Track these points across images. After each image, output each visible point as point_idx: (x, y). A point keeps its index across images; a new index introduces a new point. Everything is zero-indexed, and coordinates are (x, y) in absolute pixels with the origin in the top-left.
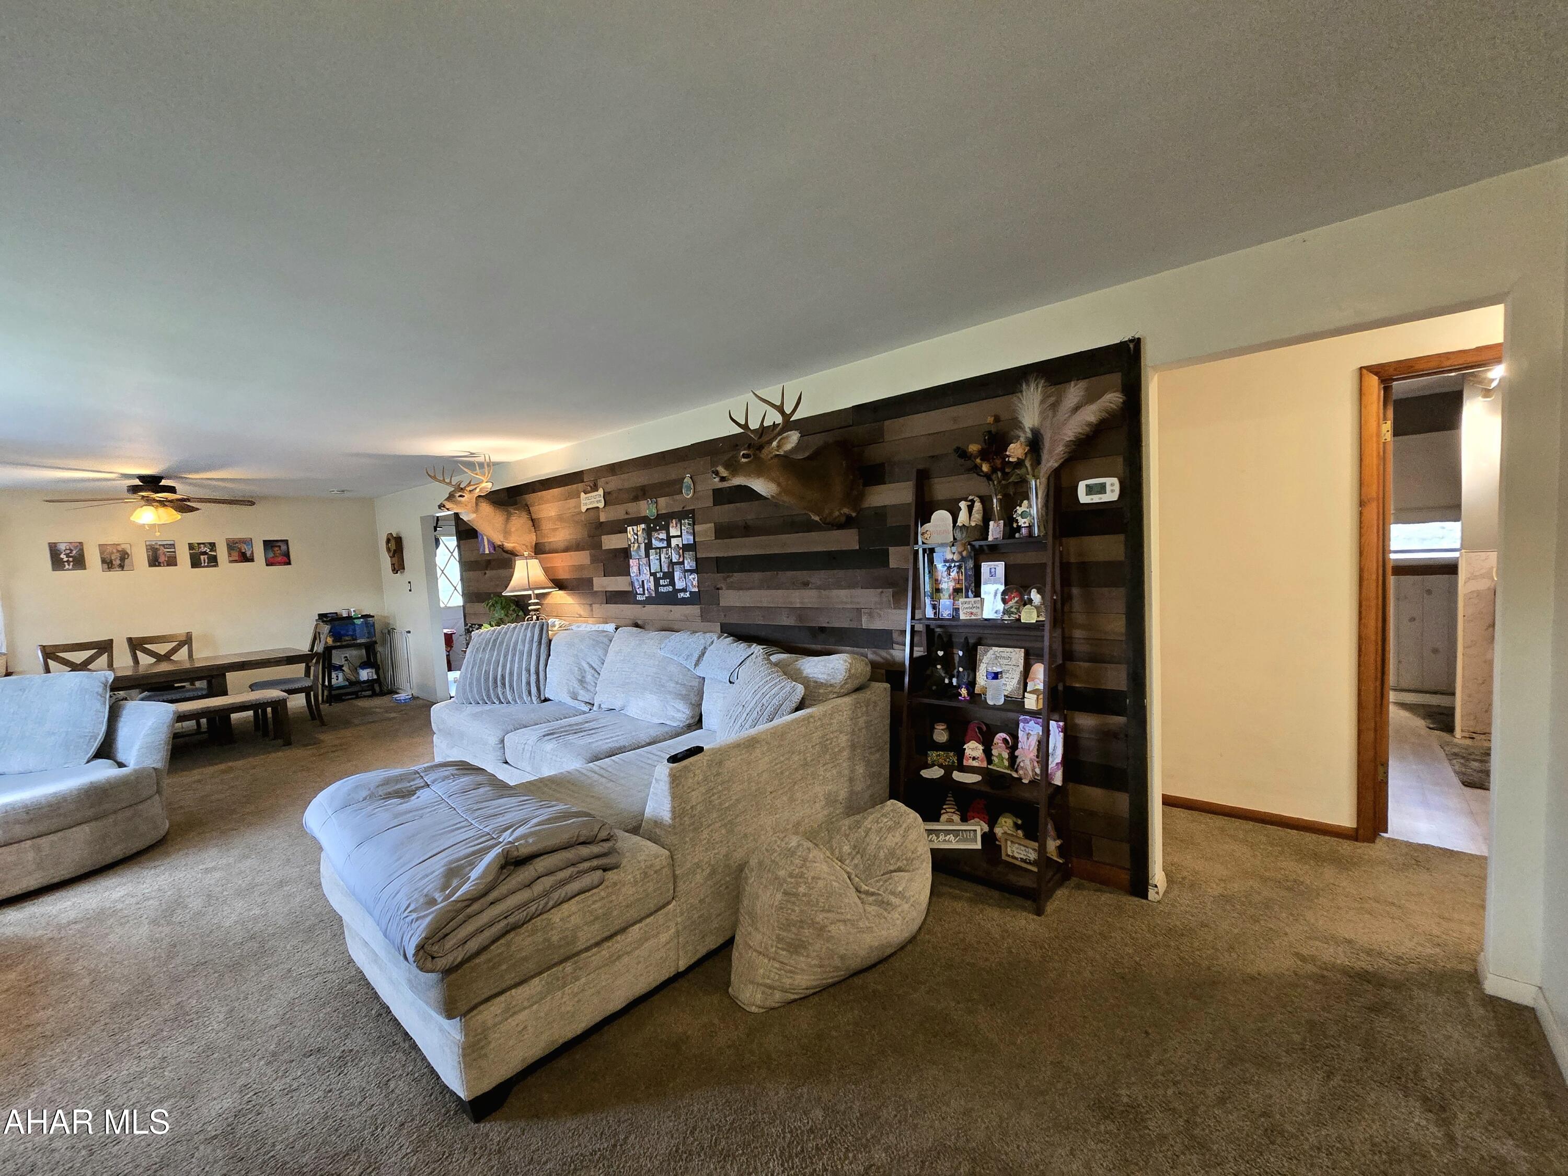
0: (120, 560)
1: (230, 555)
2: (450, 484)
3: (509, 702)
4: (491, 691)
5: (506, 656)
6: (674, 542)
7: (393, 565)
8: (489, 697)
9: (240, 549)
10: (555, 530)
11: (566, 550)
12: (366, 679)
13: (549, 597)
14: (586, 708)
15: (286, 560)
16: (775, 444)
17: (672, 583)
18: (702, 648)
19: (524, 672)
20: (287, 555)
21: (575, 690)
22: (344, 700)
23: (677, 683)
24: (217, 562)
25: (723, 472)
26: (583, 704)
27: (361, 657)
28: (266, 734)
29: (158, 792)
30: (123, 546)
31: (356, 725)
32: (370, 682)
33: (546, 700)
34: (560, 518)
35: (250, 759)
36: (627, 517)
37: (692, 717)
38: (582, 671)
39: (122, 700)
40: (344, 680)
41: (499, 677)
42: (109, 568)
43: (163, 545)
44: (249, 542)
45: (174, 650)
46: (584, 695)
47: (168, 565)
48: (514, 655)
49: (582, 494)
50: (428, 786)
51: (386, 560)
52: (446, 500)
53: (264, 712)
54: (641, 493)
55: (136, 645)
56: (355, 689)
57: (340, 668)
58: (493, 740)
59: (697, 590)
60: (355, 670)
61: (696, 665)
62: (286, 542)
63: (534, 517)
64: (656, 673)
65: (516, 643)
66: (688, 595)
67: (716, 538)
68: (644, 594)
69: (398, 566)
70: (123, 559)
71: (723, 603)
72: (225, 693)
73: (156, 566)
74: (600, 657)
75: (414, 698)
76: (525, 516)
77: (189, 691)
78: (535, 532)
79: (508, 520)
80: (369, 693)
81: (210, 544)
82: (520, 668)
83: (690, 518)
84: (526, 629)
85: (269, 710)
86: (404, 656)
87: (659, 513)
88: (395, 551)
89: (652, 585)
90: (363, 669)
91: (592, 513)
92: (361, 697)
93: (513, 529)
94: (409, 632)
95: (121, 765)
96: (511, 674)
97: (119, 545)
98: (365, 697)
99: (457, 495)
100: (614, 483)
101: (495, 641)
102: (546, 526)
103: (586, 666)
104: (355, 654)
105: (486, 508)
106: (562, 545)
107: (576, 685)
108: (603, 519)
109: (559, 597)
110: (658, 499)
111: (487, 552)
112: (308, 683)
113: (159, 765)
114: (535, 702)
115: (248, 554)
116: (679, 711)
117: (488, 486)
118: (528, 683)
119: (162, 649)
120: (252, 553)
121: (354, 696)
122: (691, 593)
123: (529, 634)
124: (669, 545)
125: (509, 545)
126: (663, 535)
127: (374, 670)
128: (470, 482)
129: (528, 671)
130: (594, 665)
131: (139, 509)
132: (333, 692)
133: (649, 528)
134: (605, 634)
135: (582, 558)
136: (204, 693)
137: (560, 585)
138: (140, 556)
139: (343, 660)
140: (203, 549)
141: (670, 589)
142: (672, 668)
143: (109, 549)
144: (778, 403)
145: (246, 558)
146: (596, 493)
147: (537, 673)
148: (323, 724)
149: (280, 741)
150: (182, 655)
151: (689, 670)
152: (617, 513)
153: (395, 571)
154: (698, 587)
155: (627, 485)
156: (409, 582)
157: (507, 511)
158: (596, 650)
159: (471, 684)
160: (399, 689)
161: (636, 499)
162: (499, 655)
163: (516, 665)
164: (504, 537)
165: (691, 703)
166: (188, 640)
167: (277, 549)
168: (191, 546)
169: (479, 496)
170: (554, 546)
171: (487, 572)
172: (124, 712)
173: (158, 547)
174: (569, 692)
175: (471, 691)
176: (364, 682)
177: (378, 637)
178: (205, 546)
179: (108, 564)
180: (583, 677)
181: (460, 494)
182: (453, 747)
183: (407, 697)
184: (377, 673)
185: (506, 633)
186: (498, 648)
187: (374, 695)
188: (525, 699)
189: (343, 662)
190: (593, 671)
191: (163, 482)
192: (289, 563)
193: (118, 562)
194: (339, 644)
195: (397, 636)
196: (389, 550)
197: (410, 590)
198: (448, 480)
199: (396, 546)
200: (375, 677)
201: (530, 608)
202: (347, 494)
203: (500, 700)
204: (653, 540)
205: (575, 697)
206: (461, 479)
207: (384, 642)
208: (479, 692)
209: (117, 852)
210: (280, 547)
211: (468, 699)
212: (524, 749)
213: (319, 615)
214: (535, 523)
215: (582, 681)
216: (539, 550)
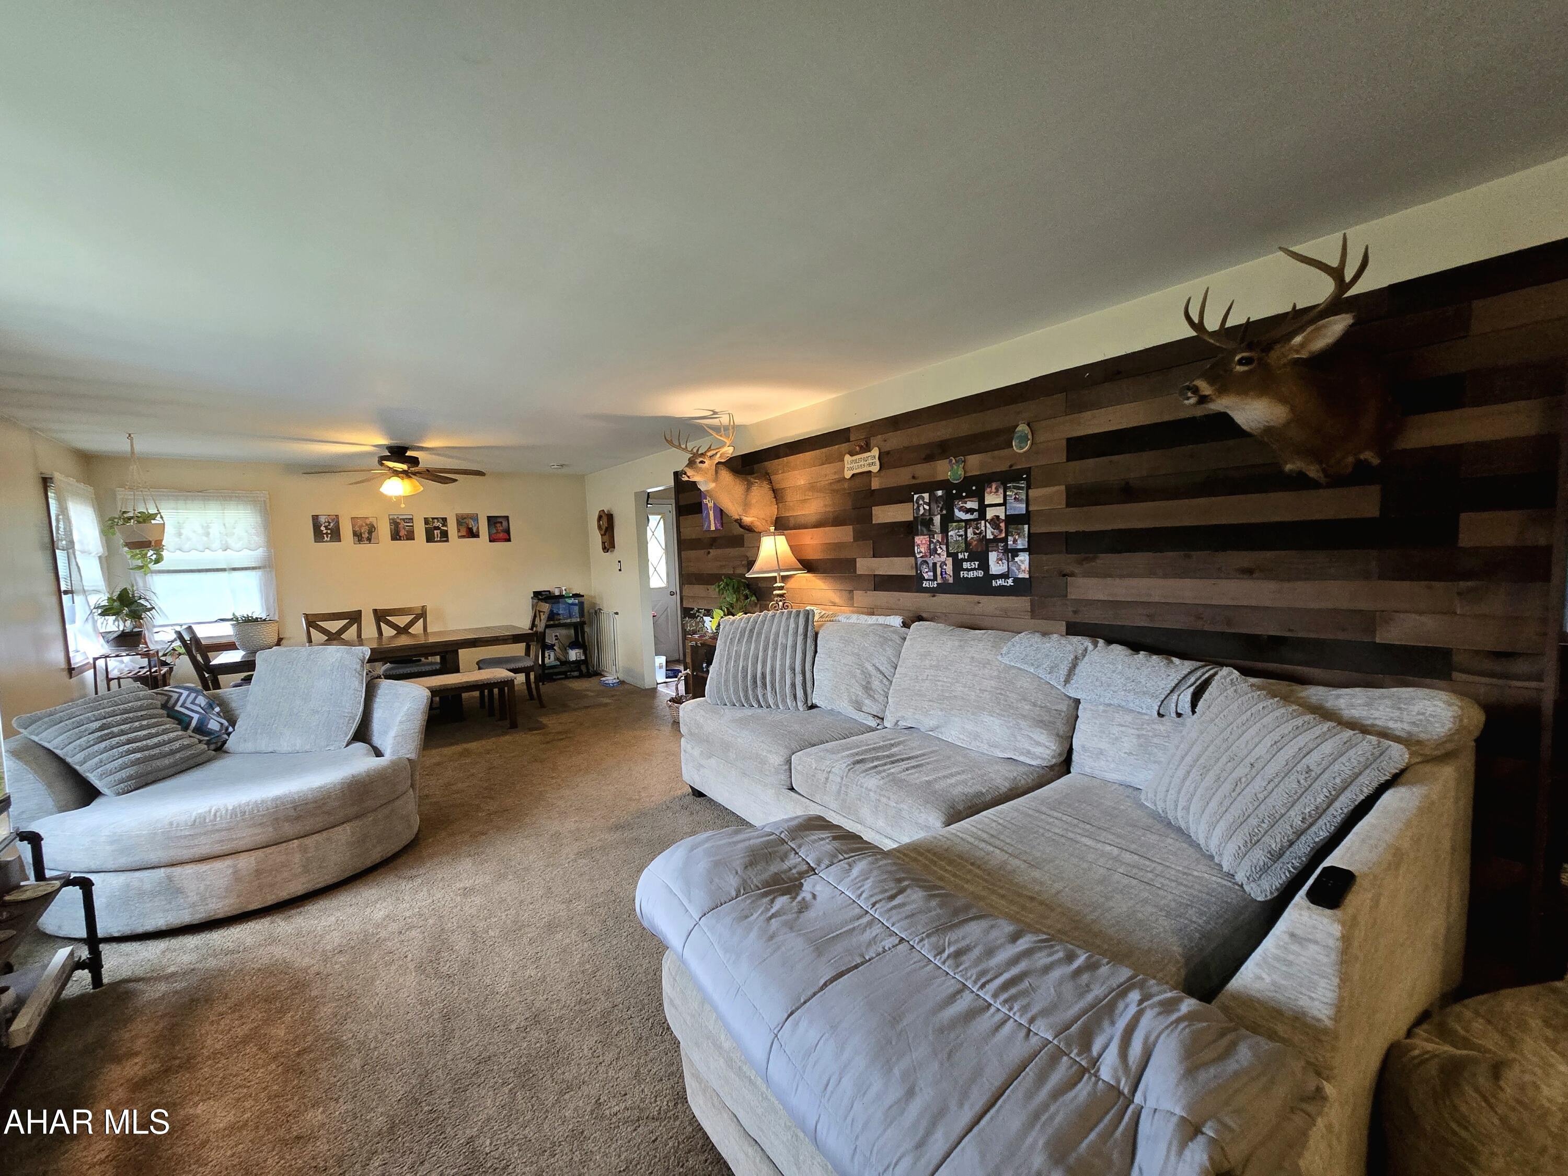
0: (369, 533)
1: (459, 531)
2: (686, 449)
3: (769, 707)
4: (750, 692)
5: (766, 650)
6: (990, 513)
7: (603, 543)
8: (747, 699)
9: (468, 525)
10: (804, 501)
11: (818, 525)
12: (574, 659)
13: (793, 580)
14: (873, 723)
15: (507, 537)
16: (1298, 339)
17: (985, 566)
18: (1072, 657)
19: (788, 672)
20: (508, 531)
21: (859, 698)
22: (555, 680)
23: (1035, 705)
24: (447, 537)
25: (1205, 388)
26: (871, 718)
27: (568, 637)
28: (491, 713)
29: (412, 786)
30: (371, 520)
31: (575, 710)
32: (577, 662)
33: (813, 707)
34: (812, 487)
35: (484, 742)
36: (914, 482)
37: (1060, 755)
38: (867, 675)
39: (377, 678)
40: (555, 660)
41: (759, 675)
42: (359, 541)
43: (404, 519)
44: (475, 518)
45: (412, 623)
46: (870, 706)
47: (407, 539)
48: (775, 649)
49: (847, 458)
50: (813, 870)
51: (596, 538)
52: (686, 466)
53: (491, 693)
54: (942, 450)
55: (381, 616)
56: (567, 670)
57: (551, 647)
58: (776, 759)
59: (1027, 576)
60: (564, 650)
61: (1067, 681)
62: (507, 518)
63: (777, 486)
64: (997, 688)
65: (777, 635)
66: (1010, 582)
67: (1068, 505)
68: (935, 578)
69: (609, 545)
70: (370, 533)
71: (1073, 594)
72: (457, 670)
73: (397, 540)
74: (889, 658)
75: (622, 683)
76: (766, 486)
77: (424, 665)
78: (777, 504)
79: (748, 489)
80: (576, 674)
81: (442, 518)
82: (783, 665)
83: (1024, 479)
84: (788, 618)
85: (496, 691)
86: (610, 639)
87: (968, 475)
88: (607, 529)
89: (949, 568)
90: (572, 648)
91: (858, 480)
92: (570, 678)
93: (754, 501)
94: (617, 613)
95: (378, 753)
96: (773, 672)
97: (366, 518)
98: (574, 677)
99: (698, 461)
100: (896, 440)
101: (752, 631)
102: (792, 498)
103: (870, 668)
104: (565, 634)
105: (726, 476)
106: (813, 519)
107: (860, 692)
108: (875, 484)
109: (804, 581)
110: (969, 457)
111: (713, 528)
112: (529, 663)
113: (412, 756)
114: (801, 709)
115: (475, 529)
116: (1038, 744)
117: (728, 451)
118: (793, 685)
119: (402, 621)
120: (478, 528)
121: (563, 676)
122: (1016, 580)
123: (792, 625)
124: (982, 515)
125: (747, 520)
126: (972, 504)
127: (581, 651)
128: (710, 447)
129: (793, 670)
130: (881, 668)
131: (388, 480)
132: (546, 671)
133: (948, 494)
134: (892, 629)
135: (844, 534)
136: (438, 667)
137: (809, 566)
138: (384, 530)
139: (554, 639)
140: (437, 524)
141: (980, 574)
142: (1024, 683)
143: (360, 522)
144: (1335, 263)
145: (472, 534)
146: (868, 454)
147: (804, 673)
148: (542, 705)
149: (507, 723)
150: (417, 628)
151: (1053, 687)
152: (901, 477)
153: (605, 549)
154: (1030, 572)
155: (924, 440)
156: (619, 562)
157: (748, 480)
158: (884, 650)
159: (726, 681)
160: (603, 670)
161: (930, 458)
162: (757, 648)
163: (778, 663)
164: (744, 510)
165: (1058, 735)
166: (422, 614)
167: (498, 525)
168: (426, 521)
169: (719, 463)
170: (802, 521)
171: (711, 550)
172: (379, 692)
173: (399, 521)
174: (851, 701)
175: (727, 690)
176: (573, 662)
177: (586, 619)
178: (438, 521)
179: (358, 536)
180: (868, 683)
181: (701, 459)
182: (710, 757)
183: (614, 681)
184: (585, 653)
185: (763, 622)
186: (756, 641)
187: (582, 676)
188: (789, 704)
189: (554, 642)
190: (881, 677)
191: (409, 453)
192: (509, 540)
193: (367, 535)
194: (552, 623)
195: (603, 617)
196: (600, 527)
197: (620, 570)
198: (683, 446)
199: (607, 523)
200: (583, 658)
201: (775, 592)
202: (564, 471)
203: (759, 702)
204: (956, 511)
205: (859, 707)
206: (702, 444)
207: (591, 624)
208: (736, 692)
209: (376, 855)
210: (501, 523)
211: (723, 699)
212: (827, 779)
213: (534, 593)
214: (777, 494)
215: (867, 688)
216: (781, 525)
